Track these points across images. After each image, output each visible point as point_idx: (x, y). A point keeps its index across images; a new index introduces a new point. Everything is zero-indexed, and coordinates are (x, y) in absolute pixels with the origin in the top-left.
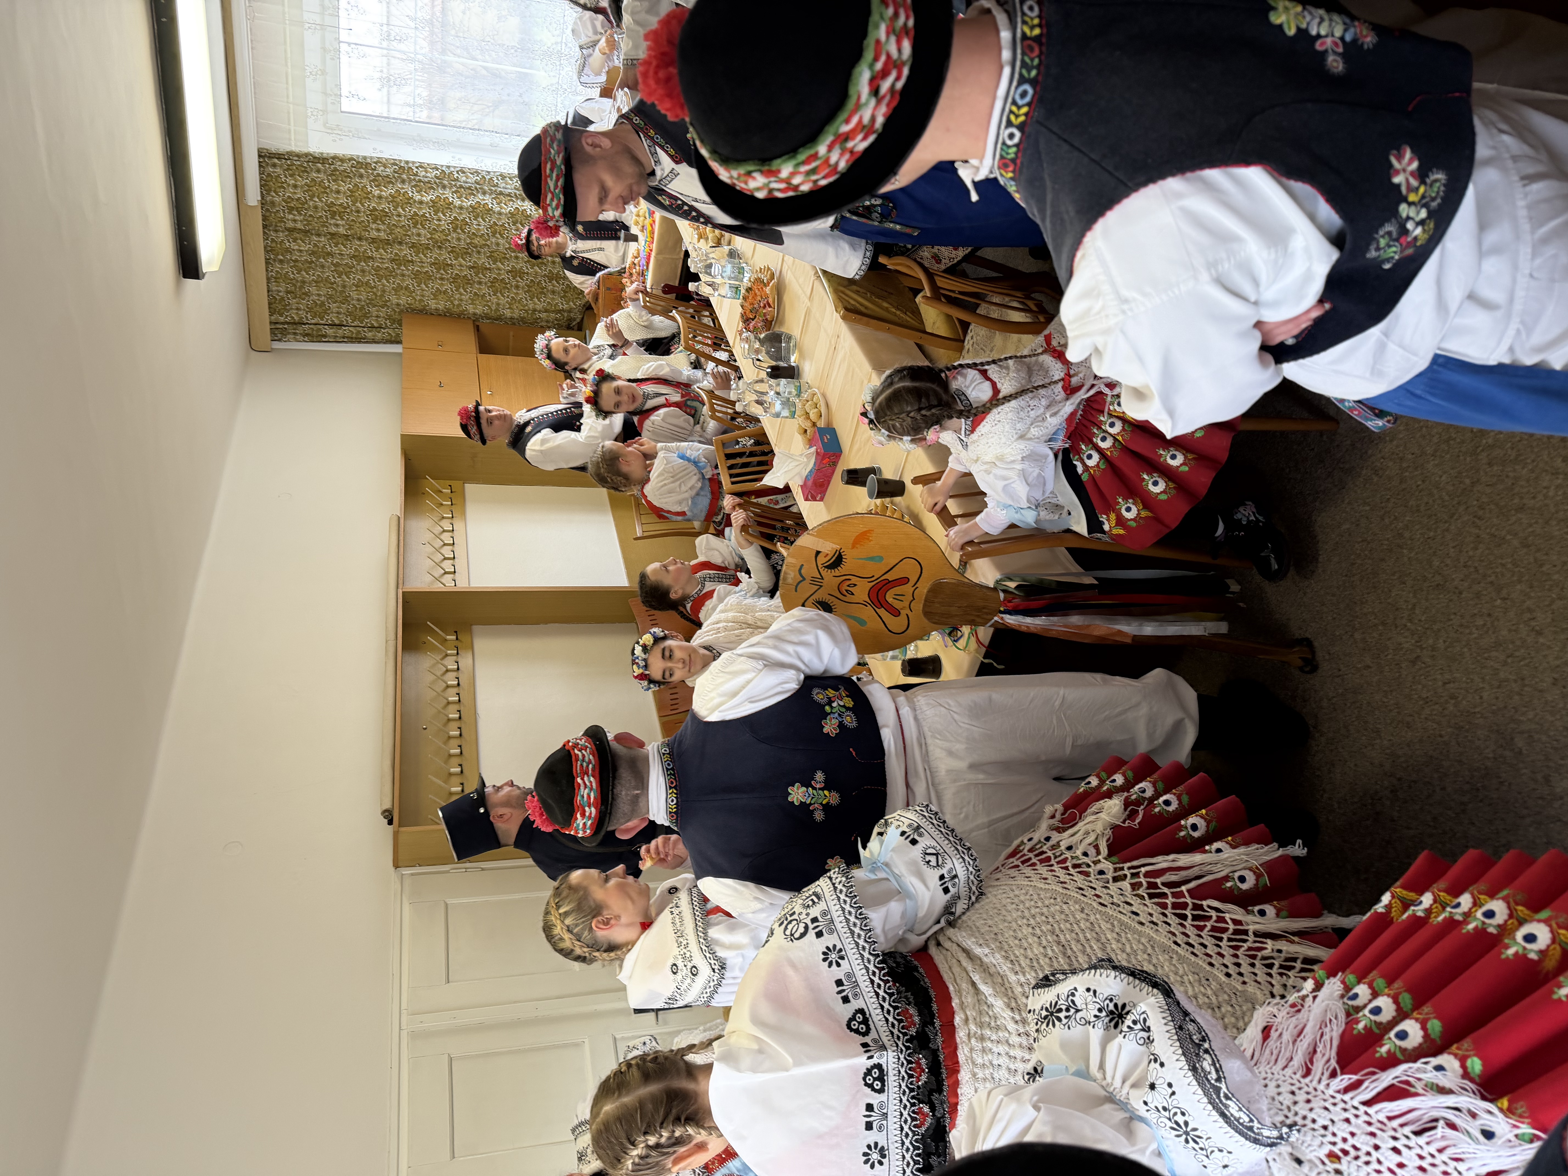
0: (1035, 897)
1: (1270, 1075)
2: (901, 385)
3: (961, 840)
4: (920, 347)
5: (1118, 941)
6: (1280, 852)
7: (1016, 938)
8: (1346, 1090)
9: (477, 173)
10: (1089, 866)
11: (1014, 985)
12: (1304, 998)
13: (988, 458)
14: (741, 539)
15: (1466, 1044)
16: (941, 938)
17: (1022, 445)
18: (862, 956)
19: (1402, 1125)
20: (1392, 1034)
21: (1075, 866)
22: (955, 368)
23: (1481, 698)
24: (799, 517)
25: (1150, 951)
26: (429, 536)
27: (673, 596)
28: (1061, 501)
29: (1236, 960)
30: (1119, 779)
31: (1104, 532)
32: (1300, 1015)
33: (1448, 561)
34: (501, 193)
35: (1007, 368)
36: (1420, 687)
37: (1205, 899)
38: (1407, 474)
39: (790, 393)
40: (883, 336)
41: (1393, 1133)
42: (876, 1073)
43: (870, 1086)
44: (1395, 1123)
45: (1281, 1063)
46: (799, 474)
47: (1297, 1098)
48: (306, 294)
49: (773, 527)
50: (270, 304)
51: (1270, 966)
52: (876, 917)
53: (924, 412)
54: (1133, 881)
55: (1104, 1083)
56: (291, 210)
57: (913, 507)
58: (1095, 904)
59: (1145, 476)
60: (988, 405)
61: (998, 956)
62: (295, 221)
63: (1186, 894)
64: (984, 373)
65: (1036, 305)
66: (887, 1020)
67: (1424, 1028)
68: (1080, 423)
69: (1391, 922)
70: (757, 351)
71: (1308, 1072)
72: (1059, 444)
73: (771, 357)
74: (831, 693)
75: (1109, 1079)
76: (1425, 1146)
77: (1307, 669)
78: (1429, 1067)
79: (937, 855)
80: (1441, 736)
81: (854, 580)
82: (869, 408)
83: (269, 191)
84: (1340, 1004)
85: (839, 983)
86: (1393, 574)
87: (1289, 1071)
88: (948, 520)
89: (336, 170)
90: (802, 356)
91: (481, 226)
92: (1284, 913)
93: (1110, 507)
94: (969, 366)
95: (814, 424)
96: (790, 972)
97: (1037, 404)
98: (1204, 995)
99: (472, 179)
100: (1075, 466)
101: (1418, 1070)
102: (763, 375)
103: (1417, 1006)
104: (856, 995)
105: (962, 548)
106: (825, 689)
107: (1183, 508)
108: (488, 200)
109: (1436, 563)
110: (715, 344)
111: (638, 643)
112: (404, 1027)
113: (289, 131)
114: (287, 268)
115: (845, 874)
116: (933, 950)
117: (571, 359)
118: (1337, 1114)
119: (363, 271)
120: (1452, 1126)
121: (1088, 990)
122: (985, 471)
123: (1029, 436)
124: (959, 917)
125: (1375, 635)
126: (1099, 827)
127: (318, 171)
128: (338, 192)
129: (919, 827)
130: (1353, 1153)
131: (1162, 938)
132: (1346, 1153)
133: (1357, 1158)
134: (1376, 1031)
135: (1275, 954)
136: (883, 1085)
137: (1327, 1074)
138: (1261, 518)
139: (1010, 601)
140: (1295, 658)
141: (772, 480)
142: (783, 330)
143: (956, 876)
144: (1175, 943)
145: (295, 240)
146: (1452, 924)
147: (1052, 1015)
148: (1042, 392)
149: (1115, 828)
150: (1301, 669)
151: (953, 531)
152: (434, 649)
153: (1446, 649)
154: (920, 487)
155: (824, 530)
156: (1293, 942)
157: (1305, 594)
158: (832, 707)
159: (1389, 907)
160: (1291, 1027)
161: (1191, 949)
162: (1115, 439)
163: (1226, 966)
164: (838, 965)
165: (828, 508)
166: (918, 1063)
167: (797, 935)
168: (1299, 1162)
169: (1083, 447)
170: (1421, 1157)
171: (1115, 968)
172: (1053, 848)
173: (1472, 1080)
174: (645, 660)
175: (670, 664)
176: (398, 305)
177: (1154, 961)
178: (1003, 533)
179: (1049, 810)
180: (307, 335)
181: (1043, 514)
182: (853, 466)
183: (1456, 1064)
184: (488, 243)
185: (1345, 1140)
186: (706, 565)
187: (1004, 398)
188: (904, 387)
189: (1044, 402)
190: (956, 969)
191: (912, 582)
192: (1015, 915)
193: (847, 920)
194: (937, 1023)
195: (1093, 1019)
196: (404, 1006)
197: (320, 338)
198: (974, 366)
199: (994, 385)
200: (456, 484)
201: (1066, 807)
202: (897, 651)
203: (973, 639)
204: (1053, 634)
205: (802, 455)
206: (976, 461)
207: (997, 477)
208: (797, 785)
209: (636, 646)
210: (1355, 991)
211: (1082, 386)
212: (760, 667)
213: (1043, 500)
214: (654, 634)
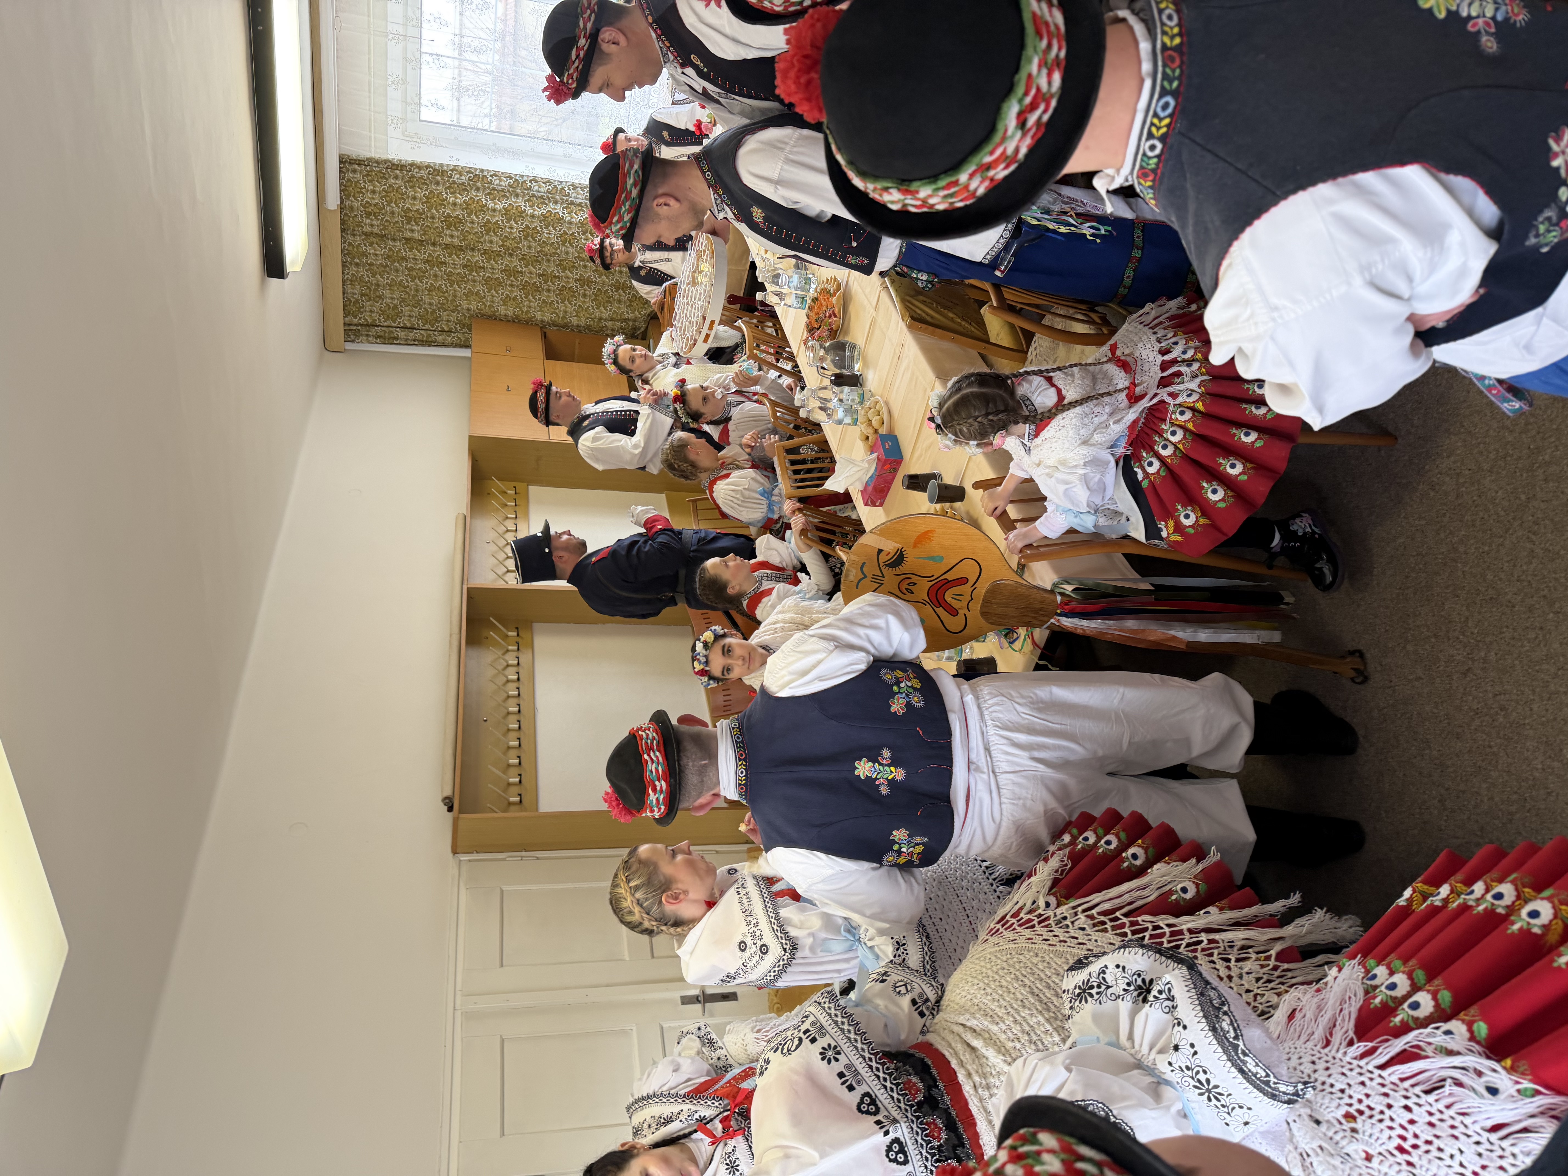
2: (969, 390)
4: (983, 357)
8: (1362, 1056)
9: (548, 182)
13: (1050, 462)
14: (800, 543)
15: (1474, 1010)
17: (1085, 451)
18: (856, 1048)
19: (1413, 1086)
20: (1405, 1006)
22: (1021, 375)
24: (859, 523)
26: (492, 535)
27: (730, 591)
28: (1121, 508)
31: (1162, 539)
32: (1322, 996)
33: (1503, 576)
34: (572, 203)
35: (1072, 375)
36: (1471, 698)
38: (1464, 489)
39: (853, 400)
40: (946, 345)
41: (1405, 1093)
42: (896, 1147)
43: (895, 1161)
44: (1407, 1084)
45: (1304, 1037)
46: (859, 479)
47: (1316, 1067)
48: (380, 297)
49: (833, 533)
50: (345, 306)
53: (991, 417)
55: (1133, 1051)
56: (368, 215)
57: (972, 512)
59: (1205, 484)
60: (1053, 411)
62: (372, 226)
64: (1049, 380)
65: (1100, 318)
66: (892, 1097)
67: (1435, 998)
68: (1142, 432)
69: (1411, 912)
70: (822, 359)
71: (1328, 1043)
72: (1120, 451)
73: (836, 366)
74: (899, 674)
75: (1137, 1047)
76: (1433, 1104)
77: (1358, 680)
78: (1439, 1032)
79: (905, 985)
80: (1490, 747)
81: (914, 579)
83: (348, 198)
85: (841, 1074)
86: (1447, 587)
87: (1310, 1044)
88: (1007, 524)
89: (413, 176)
90: (866, 365)
91: (551, 234)
93: (1169, 514)
94: (1034, 373)
95: (876, 431)
97: (1103, 410)
99: (544, 188)
100: (1136, 473)
102: (827, 382)
103: (1430, 979)
104: (859, 1083)
105: (1021, 551)
106: (893, 670)
107: (1240, 517)
108: (559, 208)
109: (1490, 577)
110: (777, 352)
111: (699, 640)
112: (458, 1006)
113: (370, 137)
114: (362, 271)
117: (638, 366)
118: (1354, 1078)
119: (436, 276)
120: (1459, 1085)
121: (1118, 967)
122: (1047, 475)
123: (1092, 441)
125: (1427, 647)
127: (396, 177)
128: (414, 198)
130: (1368, 1112)
132: (1361, 1113)
133: (1371, 1117)
134: (1391, 1004)
136: (906, 1156)
137: (1345, 1044)
138: (1316, 530)
139: (1066, 604)
140: (1346, 668)
141: (834, 484)
142: (849, 339)
145: (371, 244)
146: (1465, 909)
147: (1084, 992)
148: (1106, 399)
150: (1352, 680)
151: (1012, 535)
152: (496, 644)
153: (1497, 661)
154: (980, 492)
155: (884, 529)
157: (1359, 606)
158: (900, 688)
160: (1314, 1006)
162: (1176, 448)
164: (837, 1060)
165: (887, 513)
166: (933, 1124)
167: (793, 1048)
168: (1317, 1122)
169: (1144, 454)
170: (1430, 1114)
171: (1143, 946)
173: (1480, 1044)
174: (706, 656)
175: (730, 661)
176: (468, 310)
178: (1060, 538)
180: (380, 337)
181: (1102, 521)
182: (914, 471)
183: (1464, 1028)
184: (558, 251)
185: (1360, 1101)
187: (1070, 404)
188: (972, 393)
189: (1108, 409)
191: (971, 583)
194: (941, 1084)
195: (1122, 992)
196: (459, 987)
197: (391, 340)
198: (1039, 373)
199: (1059, 391)
200: (520, 486)
202: (953, 650)
203: (1029, 641)
204: (1109, 638)
205: (863, 461)
206: (1038, 465)
207: (1059, 481)
208: (864, 760)
209: (697, 642)
210: (1374, 972)
211: (1146, 394)
212: (831, 648)
213: (1103, 506)
214: (714, 632)
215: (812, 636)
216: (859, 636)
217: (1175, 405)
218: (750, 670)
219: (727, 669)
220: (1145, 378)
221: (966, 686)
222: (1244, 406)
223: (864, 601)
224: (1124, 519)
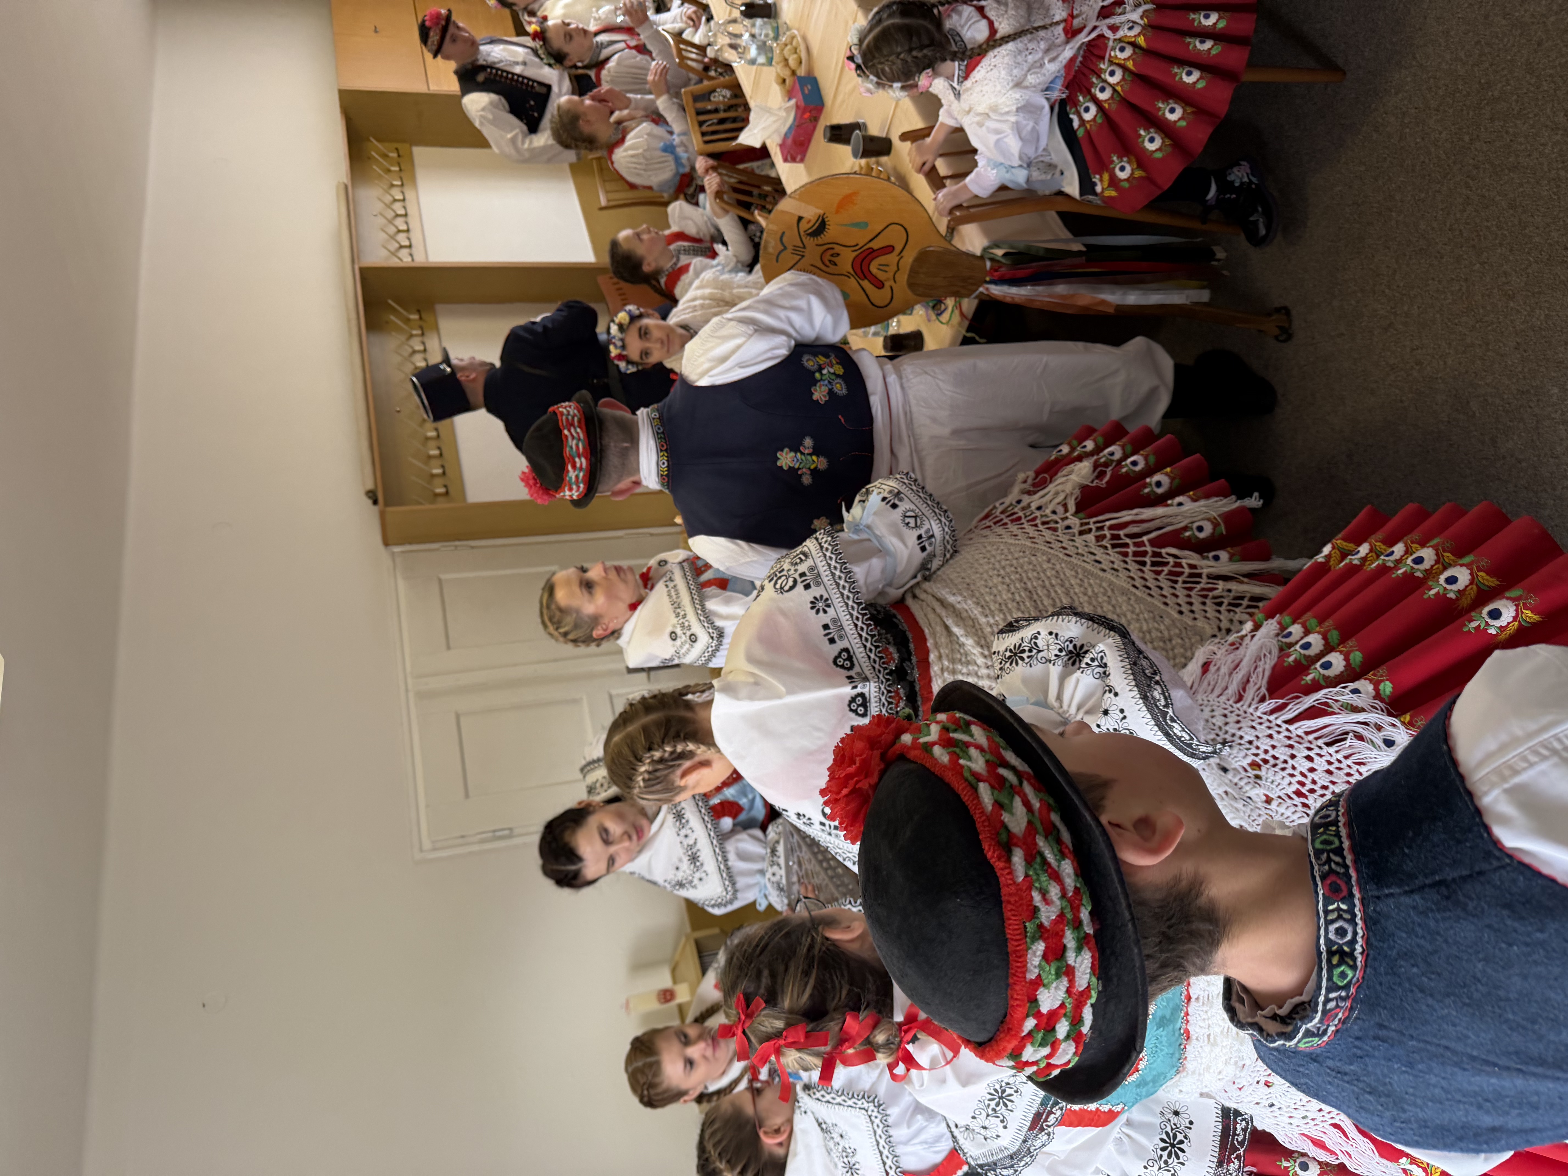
0: (1006, 551)
1: (1206, 702)
2: (891, 22)
3: (938, 503)
5: (1081, 586)
6: (1238, 504)
7: (986, 587)
8: (1272, 712)
10: (1057, 522)
11: (984, 626)
12: (1242, 638)
13: (981, 109)
15: (1381, 671)
16: (917, 591)
17: (1017, 94)
18: (847, 604)
19: (1317, 739)
20: (1318, 665)
21: (1044, 523)
22: (949, 3)
23: (1445, 363)
24: (778, 182)
25: (1110, 593)
26: (379, 206)
27: (646, 268)
28: (1055, 158)
29: (1188, 600)
30: (1090, 445)
31: (1095, 193)
32: (1238, 652)
35: (1006, 4)
36: (1389, 353)
37: (1164, 547)
38: (1408, 130)
39: (767, 35)
41: (1309, 745)
42: (859, 700)
43: (855, 712)
44: (1311, 737)
45: (1217, 691)
46: (777, 131)
47: (1228, 720)
49: (750, 194)
51: (1220, 604)
52: (859, 571)
53: (915, 53)
54: (1099, 533)
55: (1061, 711)
57: (899, 167)
58: (1061, 555)
59: (1142, 132)
60: (984, 46)
61: (969, 602)
63: (1147, 543)
64: (981, 10)
66: (869, 657)
67: (1347, 659)
68: (1079, 72)
69: (1329, 569)
71: (1240, 698)
72: (1056, 95)
74: (821, 360)
75: (1065, 707)
76: (1334, 754)
77: (1281, 338)
78: (1347, 691)
79: (915, 517)
81: (838, 249)
82: (855, 52)
84: (1275, 642)
85: (826, 627)
86: (1379, 238)
87: (1223, 698)
88: (936, 181)
92: (1237, 557)
93: (1104, 166)
95: (794, 73)
96: (781, 619)
97: (1038, 46)
98: (1157, 630)
100: (1071, 121)
101: (1337, 693)
102: (736, 14)
103: (1343, 640)
104: (841, 637)
105: (951, 212)
106: (816, 355)
107: (1176, 168)
109: (1422, 226)
111: (613, 321)
112: (410, 687)
115: (829, 534)
116: (910, 602)
118: (1262, 731)
120: (1360, 738)
121: (1051, 633)
122: (978, 123)
123: (1026, 83)
124: (935, 572)
125: (1353, 302)
126: (1068, 488)
129: (899, 493)
130: (1272, 761)
131: (1122, 581)
132: (1266, 761)
133: (1275, 766)
134: (1305, 663)
135: (1225, 594)
136: (866, 710)
137: (1257, 699)
138: (1254, 180)
139: (996, 271)
140: (1271, 326)
141: (750, 138)
143: (933, 536)
144: (1134, 586)
146: (1384, 570)
147: (1015, 655)
148: (1042, 33)
149: (1084, 488)
150: (1276, 338)
151: (941, 195)
152: (399, 330)
153: (1419, 315)
154: (908, 144)
155: (805, 192)
156: (1242, 582)
157: (1289, 260)
158: (822, 374)
159: (1329, 557)
160: (1230, 661)
161: (1148, 591)
162: (1115, 90)
163: (1179, 605)
164: (825, 612)
165: (809, 170)
166: (897, 692)
167: (786, 588)
168: (1225, 770)
169: (1081, 98)
170: (1330, 763)
171: (1076, 614)
172: (1023, 509)
173: (1382, 700)
174: (622, 340)
175: (648, 345)
177: (1114, 602)
178: (993, 195)
179: (1021, 476)
181: (1036, 175)
182: (836, 121)
183: (1370, 688)
185: (1266, 752)
186: (680, 236)
187: (1002, 38)
188: (893, 25)
189: (1043, 45)
190: (931, 616)
191: (897, 251)
192: (986, 567)
193: (833, 574)
194: (914, 659)
195: (1054, 658)
196: (409, 669)
198: (969, 1)
199: (991, 24)
200: (403, 147)
201: (1037, 473)
202: (879, 326)
203: (957, 312)
204: (1037, 305)
205: (780, 108)
206: (969, 112)
207: (989, 130)
208: (786, 450)
209: (612, 325)
210: (1289, 630)
211: (1084, 27)
212: (750, 332)
213: (1036, 158)
214: (629, 313)
215: (731, 320)
216: (778, 318)
217: (1115, 40)
218: (669, 353)
219: (645, 353)
220: (1085, 8)
221: (889, 366)
222: (1188, 40)
223: (785, 280)
224: (1058, 172)
